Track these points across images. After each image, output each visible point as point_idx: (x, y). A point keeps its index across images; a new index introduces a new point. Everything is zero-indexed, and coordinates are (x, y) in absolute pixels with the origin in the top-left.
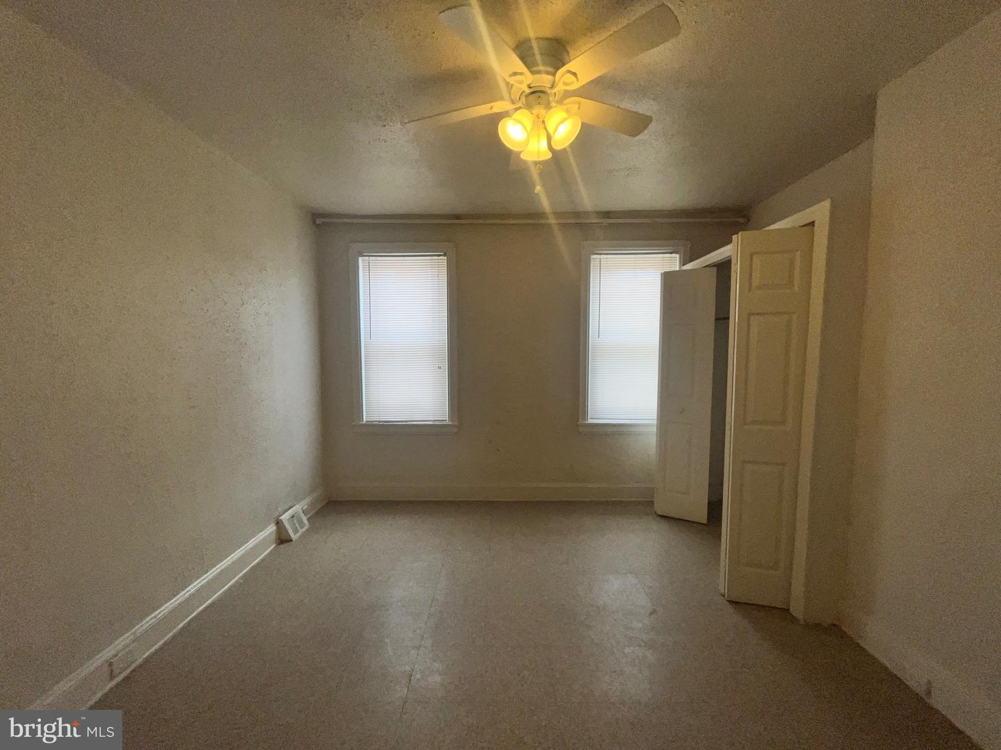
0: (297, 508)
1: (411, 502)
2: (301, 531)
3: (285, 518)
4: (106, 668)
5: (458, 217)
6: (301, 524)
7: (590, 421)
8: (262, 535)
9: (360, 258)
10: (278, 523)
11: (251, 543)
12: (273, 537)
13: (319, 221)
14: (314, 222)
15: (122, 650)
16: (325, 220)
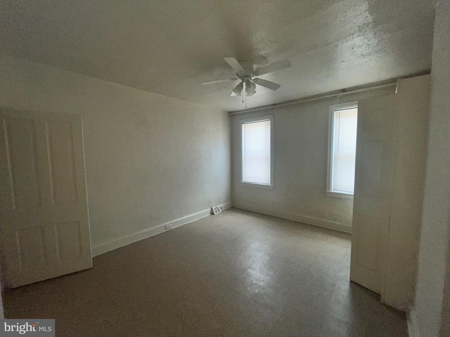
0: (219, 206)
1: (255, 212)
2: (218, 213)
3: (213, 208)
4: (165, 226)
5: (274, 105)
6: (219, 211)
7: (333, 191)
8: (206, 210)
9: (243, 125)
10: (212, 209)
11: (202, 211)
12: (210, 212)
13: (230, 114)
14: (229, 114)
15: (168, 224)
16: (232, 114)
